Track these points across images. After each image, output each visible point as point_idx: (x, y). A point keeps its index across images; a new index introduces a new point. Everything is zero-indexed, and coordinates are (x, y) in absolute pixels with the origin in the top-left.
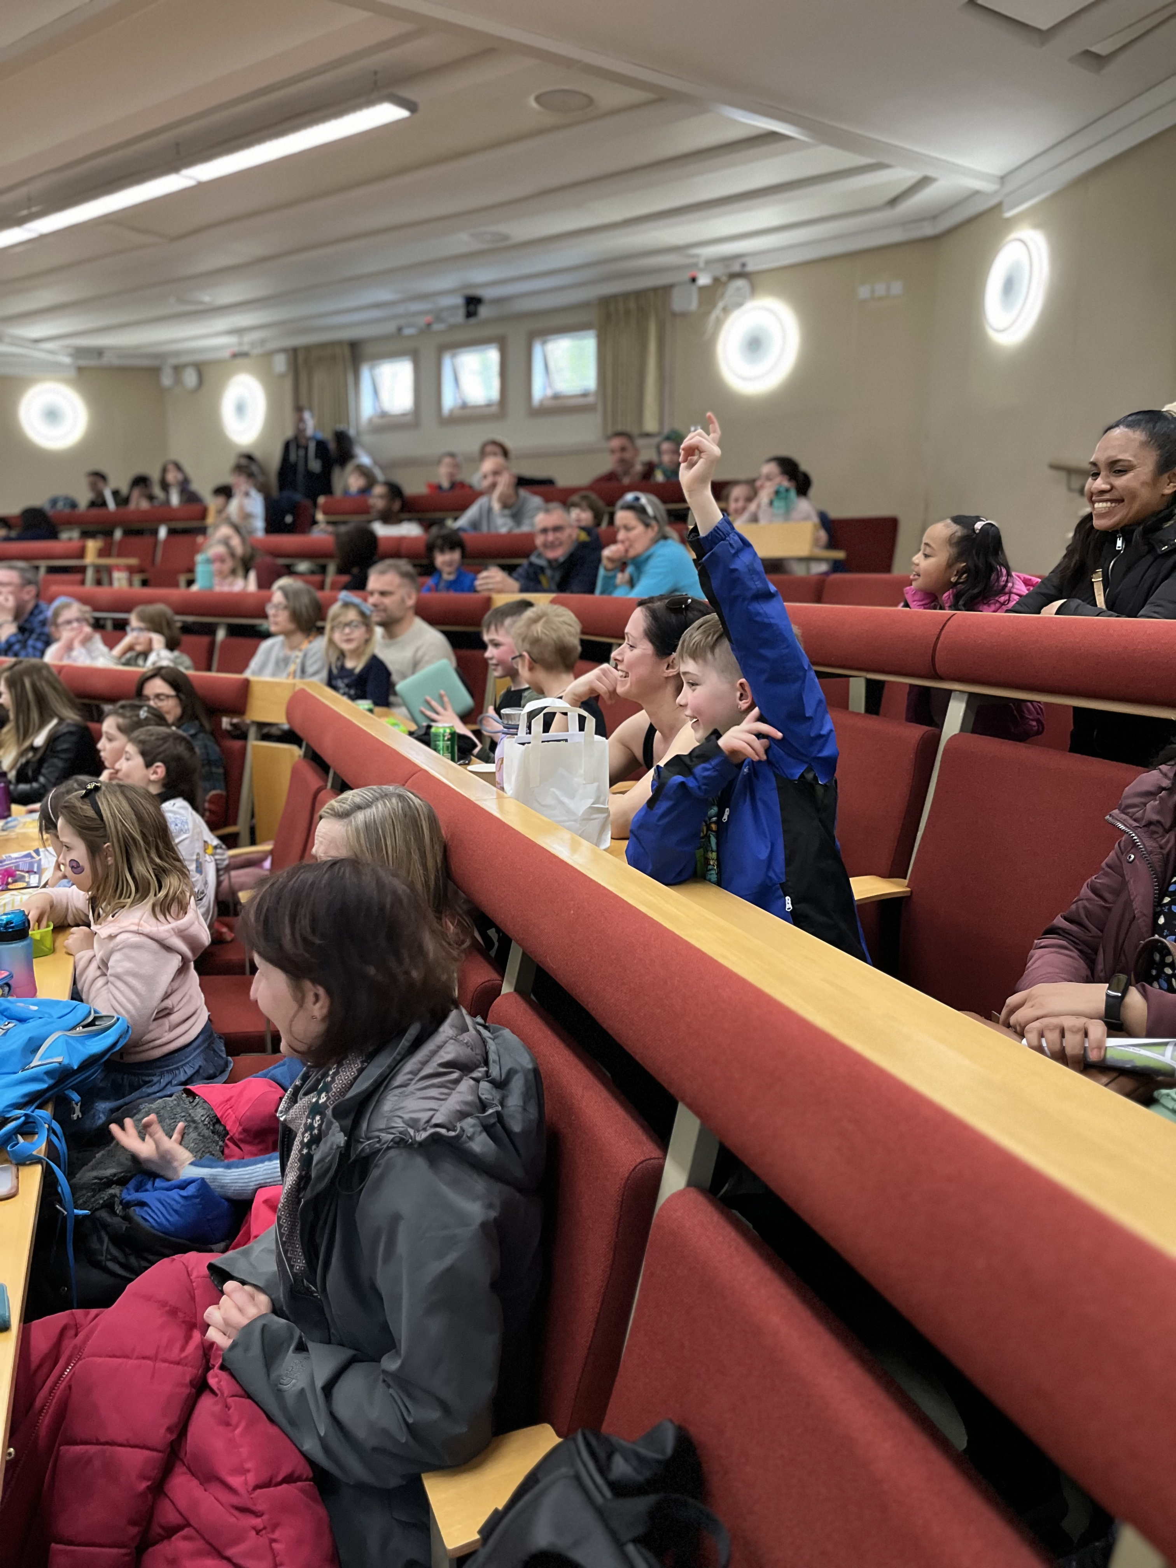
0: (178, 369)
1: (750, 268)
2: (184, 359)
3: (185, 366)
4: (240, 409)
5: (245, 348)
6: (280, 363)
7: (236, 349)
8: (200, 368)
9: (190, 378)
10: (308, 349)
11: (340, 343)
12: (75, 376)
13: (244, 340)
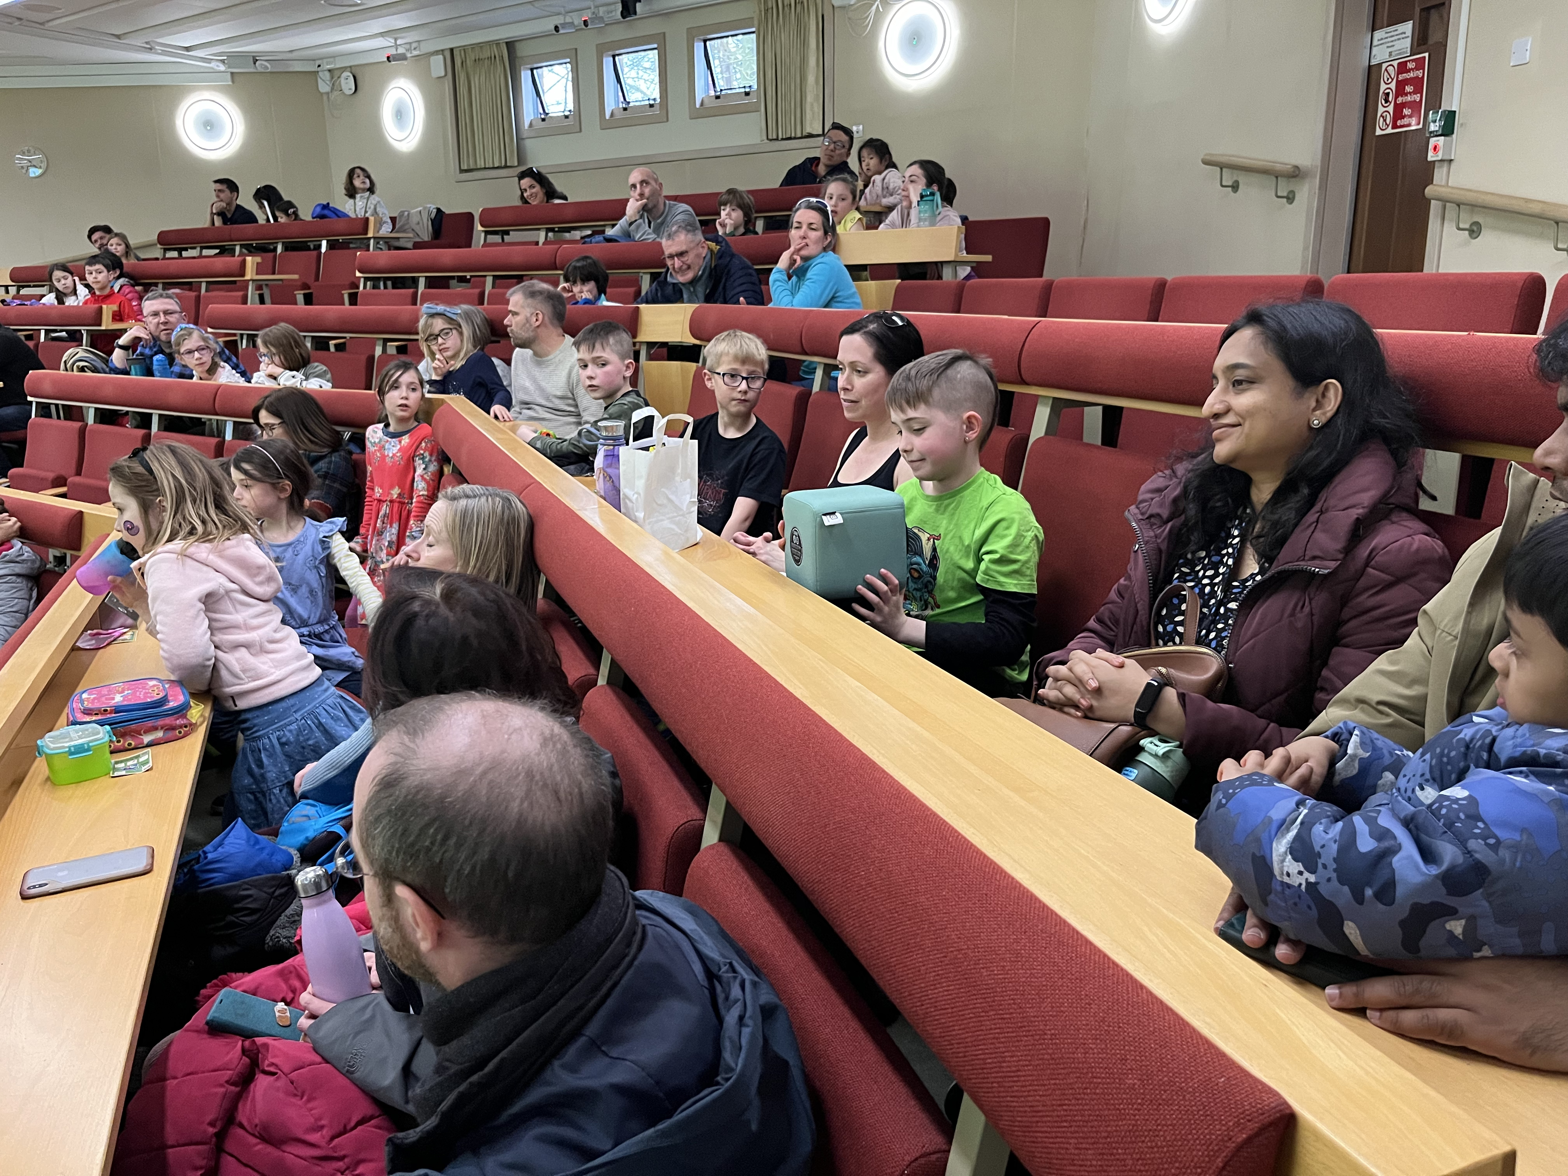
0: (335, 75)
2: (341, 63)
3: (342, 70)
4: (399, 114)
5: (401, 50)
6: (438, 66)
7: (393, 52)
8: (356, 72)
9: (346, 83)
10: (464, 48)
11: (497, 43)
12: (230, 83)
13: (399, 42)
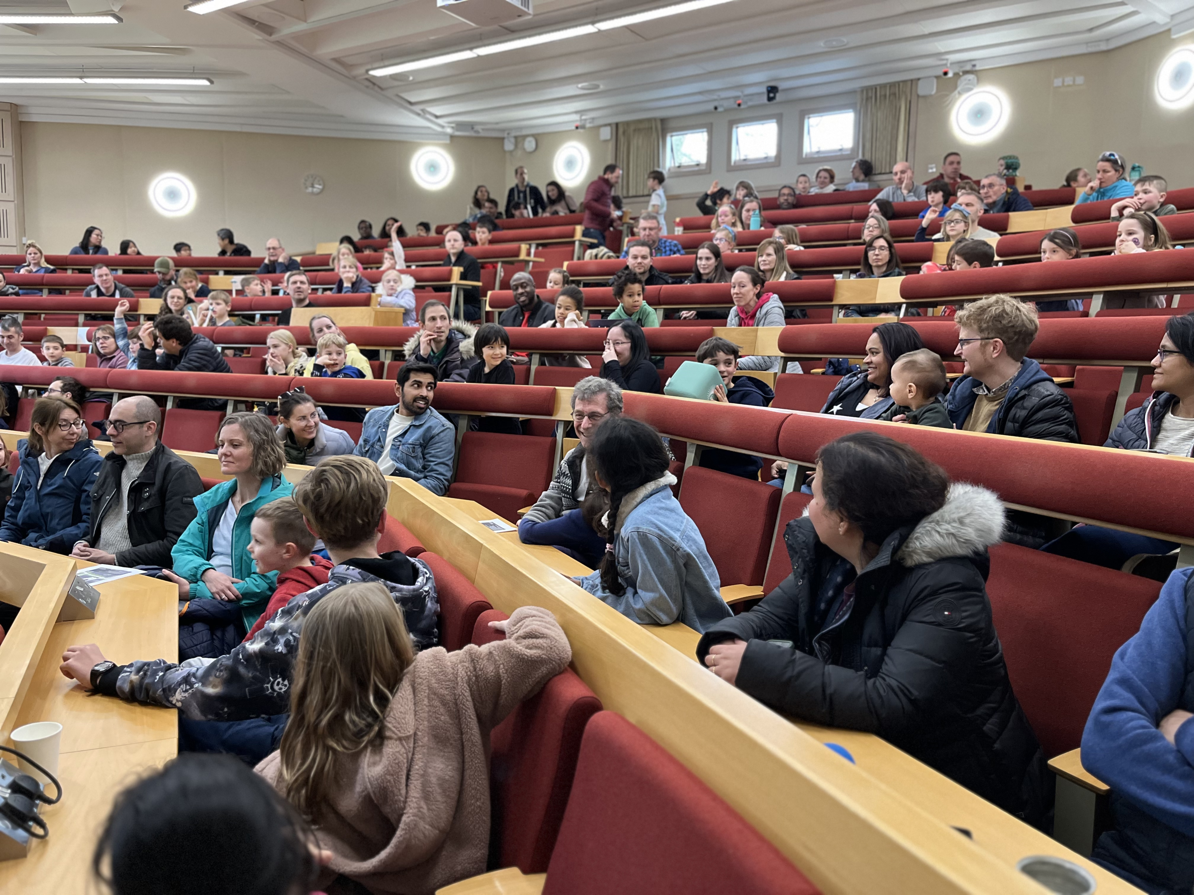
0: (519, 140)
1: (977, 68)
2: (525, 132)
3: (525, 137)
4: (569, 163)
5: (585, 123)
6: (606, 133)
7: (578, 123)
8: (537, 137)
9: (530, 144)
10: (627, 124)
11: (655, 119)
12: (448, 142)
13: (583, 117)
